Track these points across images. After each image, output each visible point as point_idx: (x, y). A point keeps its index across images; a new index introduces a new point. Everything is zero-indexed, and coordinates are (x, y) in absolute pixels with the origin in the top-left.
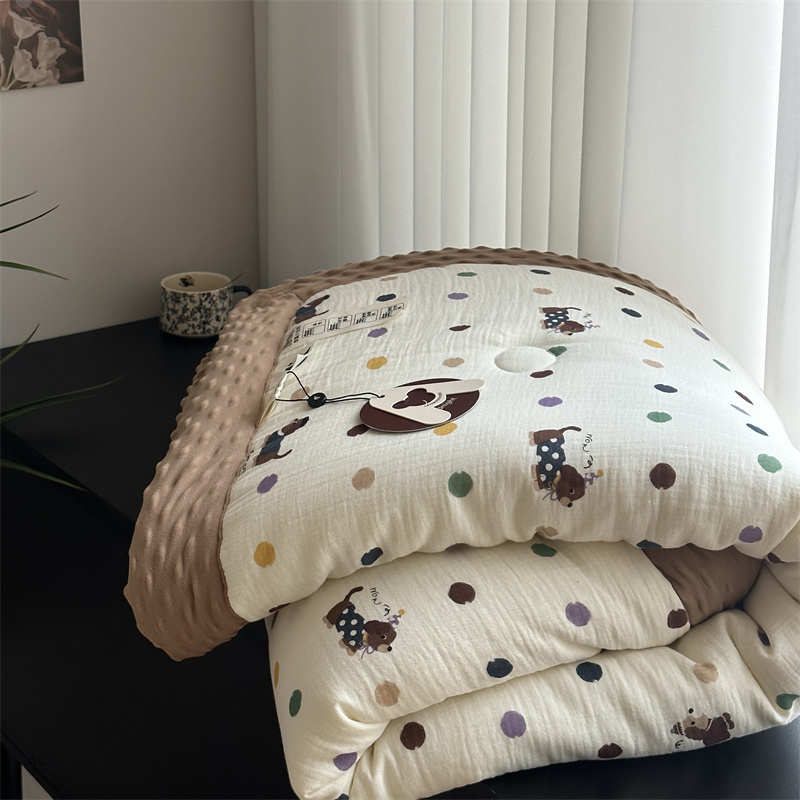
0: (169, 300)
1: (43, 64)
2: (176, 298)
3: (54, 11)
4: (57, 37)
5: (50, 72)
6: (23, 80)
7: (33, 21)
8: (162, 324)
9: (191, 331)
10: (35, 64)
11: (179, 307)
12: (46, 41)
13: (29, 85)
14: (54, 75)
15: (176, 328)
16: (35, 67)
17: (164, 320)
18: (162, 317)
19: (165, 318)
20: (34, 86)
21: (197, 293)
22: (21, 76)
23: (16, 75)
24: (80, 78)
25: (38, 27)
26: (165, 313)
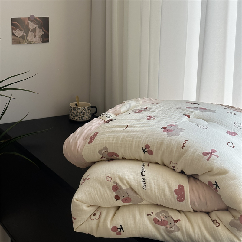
0: (72, 110)
1: (37, 37)
2: (74, 109)
3: (41, 21)
4: (42, 29)
5: (39, 39)
6: (31, 41)
7: (35, 24)
8: (70, 117)
9: (79, 119)
10: (35, 36)
11: (75, 112)
12: (38, 30)
13: (33, 43)
14: (40, 40)
15: (74, 118)
16: (35, 37)
17: (71, 116)
18: (70, 115)
19: (71, 115)
20: (34, 43)
21: (81, 107)
22: (31, 40)
23: (29, 40)
24: (48, 41)
25: (36, 26)
26: (71, 114)
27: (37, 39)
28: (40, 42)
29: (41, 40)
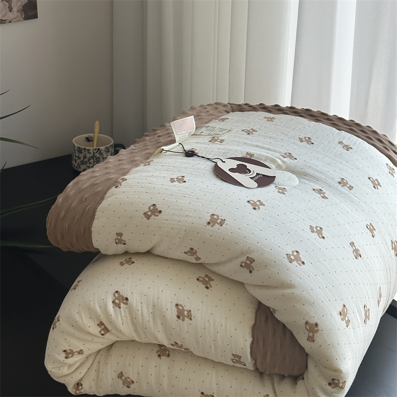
0: (76, 151)
1: (15, 9)
2: (80, 150)
5: (19, 14)
8: (72, 164)
10: (11, 9)
11: (81, 156)
13: (7, 22)
14: (21, 15)
16: (10, 11)
18: (72, 160)
20: (10, 22)
21: (91, 148)
22: (3, 16)
26: (74, 158)
28: (22, 19)
29: (23, 16)
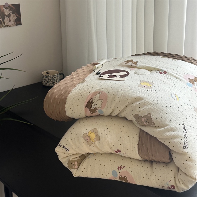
0: (45, 77)
1: (12, 21)
3: (14, 8)
5: (14, 23)
7: (9, 10)
9: (50, 84)
10: (10, 21)
11: (47, 79)
12: (12, 15)
13: (9, 26)
14: (15, 23)
15: (47, 84)
17: (43, 82)
20: (10, 26)
21: (51, 75)
22: (7, 24)
25: (10, 12)
27: (12, 23)
28: (15, 25)
29: (15, 24)
